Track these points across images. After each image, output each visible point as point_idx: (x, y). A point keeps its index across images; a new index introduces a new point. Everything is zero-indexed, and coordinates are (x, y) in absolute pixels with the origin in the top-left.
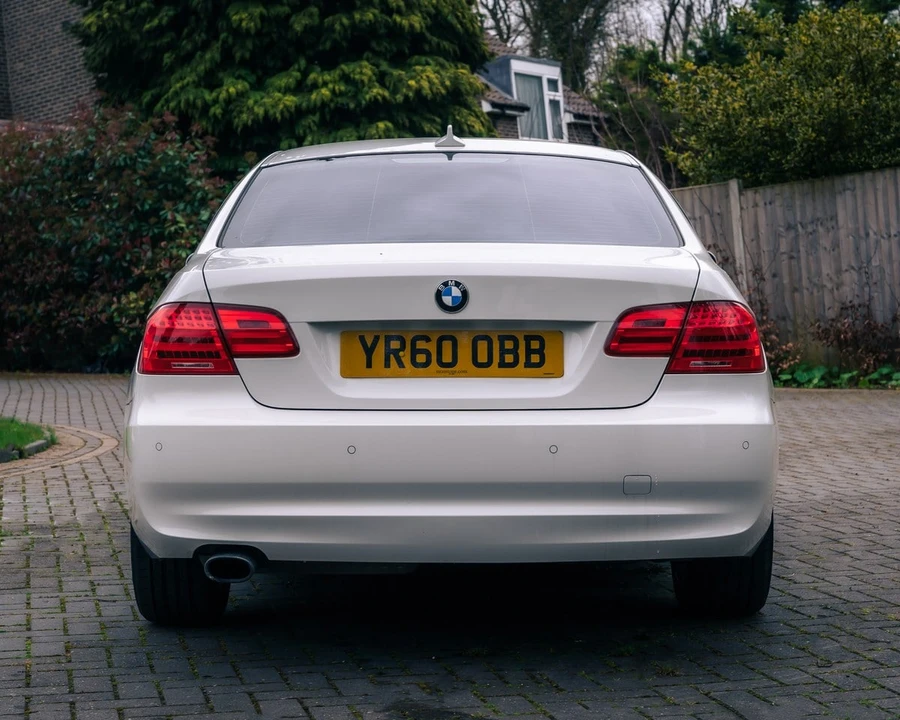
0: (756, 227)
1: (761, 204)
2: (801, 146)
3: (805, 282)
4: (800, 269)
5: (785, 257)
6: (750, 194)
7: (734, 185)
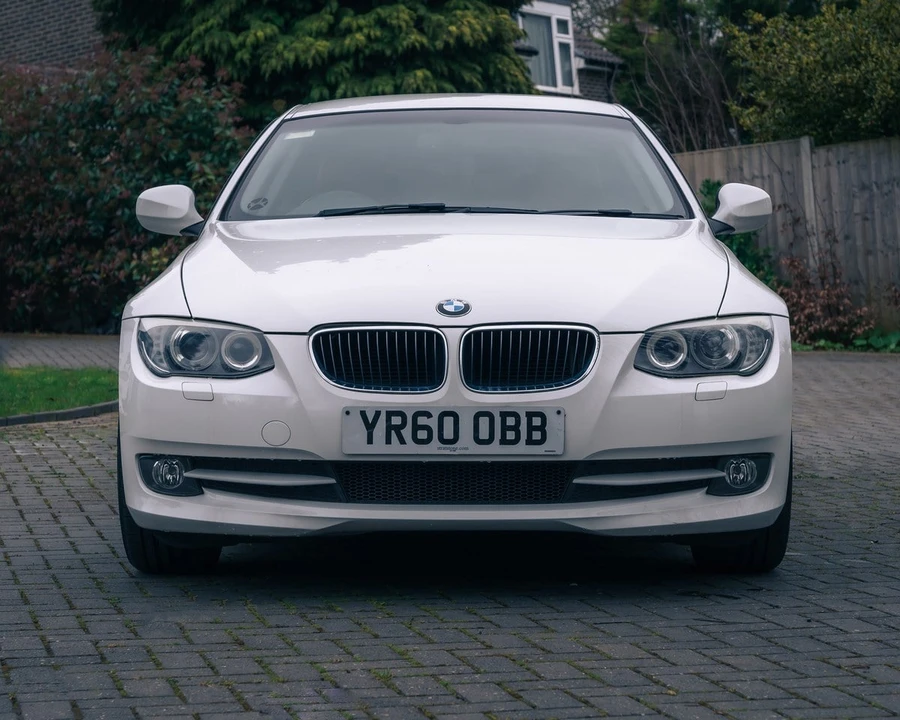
0: (828, 187)
1: (834, 163)
2: (879, 103)
3: (879, 245)
4: (874, 230)
5: (859, 218)
6: (822, 152)
7: (805, 142)
